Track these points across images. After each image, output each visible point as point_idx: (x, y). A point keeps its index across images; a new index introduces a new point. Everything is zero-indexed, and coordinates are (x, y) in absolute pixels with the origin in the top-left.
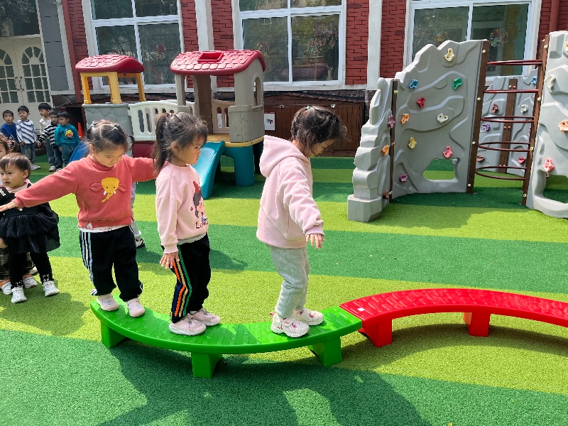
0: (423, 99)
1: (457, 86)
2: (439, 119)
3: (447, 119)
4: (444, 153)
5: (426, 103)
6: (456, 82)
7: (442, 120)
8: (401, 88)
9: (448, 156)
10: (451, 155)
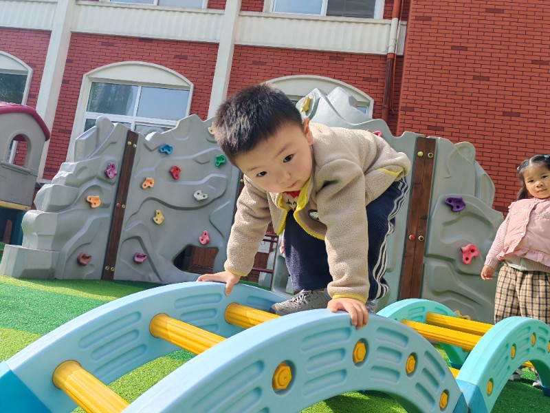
0: (177, 169)
1: (220, 162)
2: (196, 195)
3: (206, 197)
4: (200, 238)
5: (182, 175)
6: (218, 158)
7: (200, 197)
8: (146, 146)
9: (203, 242)
10: (208, 242)
